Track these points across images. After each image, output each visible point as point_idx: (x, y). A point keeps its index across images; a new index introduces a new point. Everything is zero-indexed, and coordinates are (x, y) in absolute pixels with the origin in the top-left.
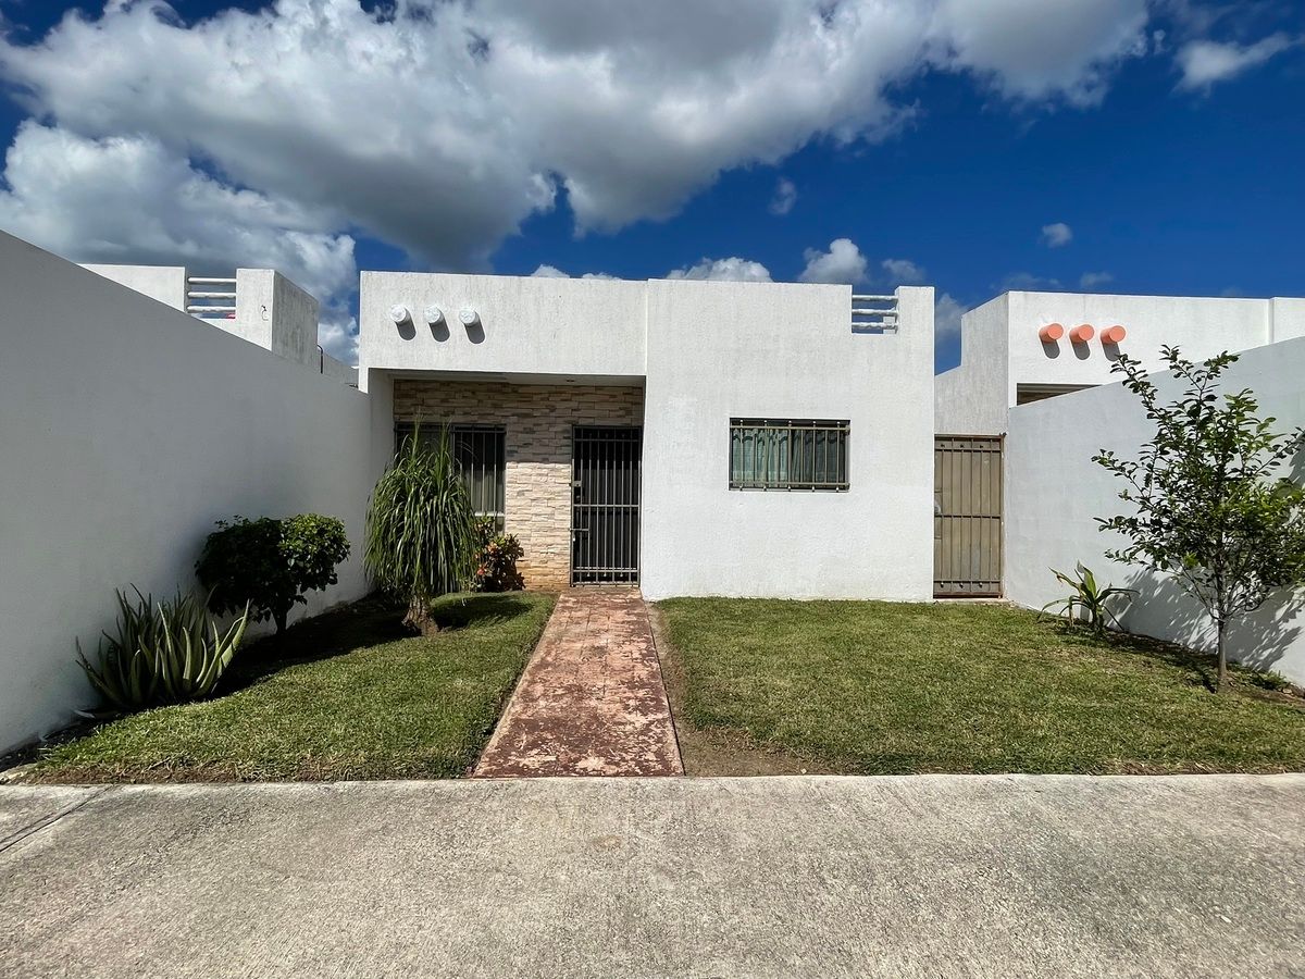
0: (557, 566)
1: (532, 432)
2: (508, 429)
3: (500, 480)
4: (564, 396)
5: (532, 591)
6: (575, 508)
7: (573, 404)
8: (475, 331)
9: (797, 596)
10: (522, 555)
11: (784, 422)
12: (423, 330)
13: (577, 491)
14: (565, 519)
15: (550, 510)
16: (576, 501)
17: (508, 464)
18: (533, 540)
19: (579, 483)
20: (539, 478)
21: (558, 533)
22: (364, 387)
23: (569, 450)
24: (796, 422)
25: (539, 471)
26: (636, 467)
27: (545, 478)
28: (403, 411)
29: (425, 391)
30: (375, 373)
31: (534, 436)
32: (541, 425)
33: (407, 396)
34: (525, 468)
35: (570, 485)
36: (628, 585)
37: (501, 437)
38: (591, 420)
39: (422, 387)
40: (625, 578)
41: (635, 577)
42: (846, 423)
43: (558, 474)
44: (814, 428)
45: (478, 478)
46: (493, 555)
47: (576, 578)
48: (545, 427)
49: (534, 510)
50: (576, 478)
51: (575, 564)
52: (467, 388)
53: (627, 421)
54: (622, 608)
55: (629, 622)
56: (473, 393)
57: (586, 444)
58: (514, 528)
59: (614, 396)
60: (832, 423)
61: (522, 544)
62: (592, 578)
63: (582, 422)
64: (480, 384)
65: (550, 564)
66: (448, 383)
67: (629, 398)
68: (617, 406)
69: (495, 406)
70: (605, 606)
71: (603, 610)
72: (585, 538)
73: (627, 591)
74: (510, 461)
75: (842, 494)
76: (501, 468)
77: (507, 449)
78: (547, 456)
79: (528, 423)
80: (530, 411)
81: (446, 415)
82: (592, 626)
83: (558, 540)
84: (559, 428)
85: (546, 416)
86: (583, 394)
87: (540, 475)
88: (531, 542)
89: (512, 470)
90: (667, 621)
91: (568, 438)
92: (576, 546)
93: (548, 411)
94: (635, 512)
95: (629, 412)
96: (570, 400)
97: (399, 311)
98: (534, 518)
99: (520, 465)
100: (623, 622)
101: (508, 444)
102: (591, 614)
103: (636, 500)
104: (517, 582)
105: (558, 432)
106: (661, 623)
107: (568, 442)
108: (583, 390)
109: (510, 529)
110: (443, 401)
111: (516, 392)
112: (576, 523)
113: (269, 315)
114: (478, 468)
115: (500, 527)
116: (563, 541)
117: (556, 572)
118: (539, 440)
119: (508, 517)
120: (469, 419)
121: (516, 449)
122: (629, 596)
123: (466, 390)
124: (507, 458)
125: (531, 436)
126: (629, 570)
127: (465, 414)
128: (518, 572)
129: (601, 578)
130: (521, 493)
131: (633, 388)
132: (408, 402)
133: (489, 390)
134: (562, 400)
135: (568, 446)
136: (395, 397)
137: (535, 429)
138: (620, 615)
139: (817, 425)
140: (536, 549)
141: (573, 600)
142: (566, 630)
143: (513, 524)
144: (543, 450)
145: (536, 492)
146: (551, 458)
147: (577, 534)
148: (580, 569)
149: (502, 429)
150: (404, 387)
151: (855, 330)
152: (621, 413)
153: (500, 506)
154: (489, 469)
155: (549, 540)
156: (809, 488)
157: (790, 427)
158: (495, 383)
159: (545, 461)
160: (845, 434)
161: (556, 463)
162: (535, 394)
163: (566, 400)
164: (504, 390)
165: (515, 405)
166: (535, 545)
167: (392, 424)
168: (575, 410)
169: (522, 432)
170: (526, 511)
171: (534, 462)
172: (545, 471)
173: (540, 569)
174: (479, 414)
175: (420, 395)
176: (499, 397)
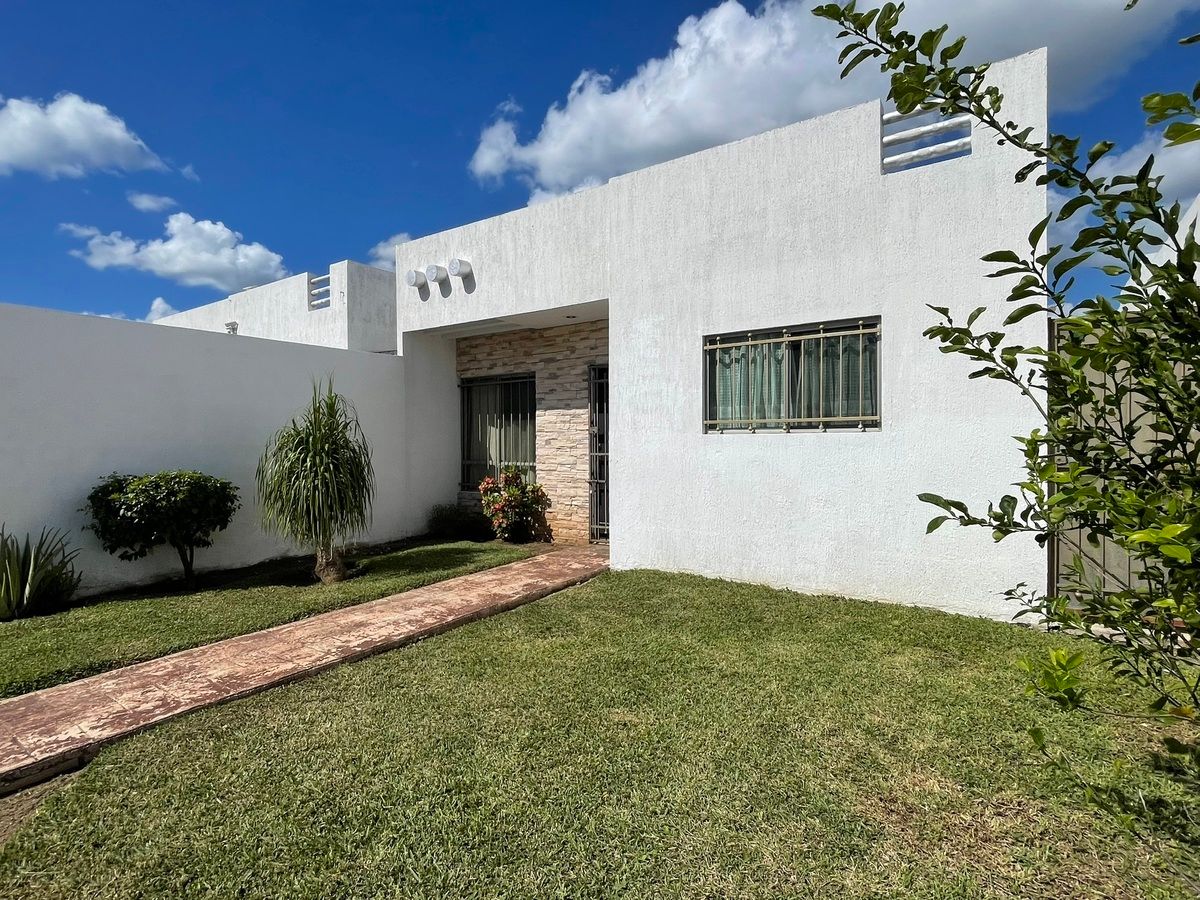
0: (579, 520)
1: (556, 377)
2: (537, 376)
3: (533, 429)
4: (583, 335)
6: (591, 457)
7: (592, 342)
8: (469, 281)
10: (550, 506)
11: (776, 332)
12: (434, 290)
13: (593, 438)
14: (584, 469)
15: (572, 460)
16: (594, 450)
17: (537, 412)
18: (559, 492)
19: (596, 430)
20: (562, 426)
21: (580, 485)
22: (401, 351)
23: (585, 393)
24: (795, 330)
25: (562, 418)
27: (567, 425)
28: (463, 367)
29: (476, 346)
31: (559, 381)
32: (563, 368)
33: (465, 353)
34: (549, 415)
35: (588, 431)
37: (533, 385)
39: (474, 343)
42: (873, 322)
43: (578, 421)
44: (822, 335)
48: (567, 370)
49: (560, 460)
50: (591, 424)
52: (505, 338)
56: (510, 343)
58: (544, 478)
60: (850, 324)
61: (551, 495)
63: (600, 361)
64: (514, 333)
65: (574, 518)
66: (491, 337)
69: (528, 354)
72: (602, 491)
74: (539, 409)
75: (871, 432)
76: (533, 418)
77: (538, 396)
79: (553, 367)
80: (554, 355)
81: (492, 367)
83: (579, 492)
84: (579, 370)
85: (566, 358)
86: (600, 330)
87: (564, 422)
88: (557, 493)
89: (544, 418)
91: (586, 380)
93: (569, 352)
96: (587, 338)
98: (560, 468)
99: (547, 412)
101: (541, 387)
104: (546, 534)
105: (578, 374)
107: (585, 384)
108: (599, 326)
109: (541, 480)
110: (489, 354)
111: (542, 336)
112: (593, 474)
113: (345, 299)
116: (583, 493)
117: (579, 527)
118: (562, 385)
119: (538, 467)
120: (508, 369)
121: (543, 396)
124: (537, 405)
125: (555, 381)
127: (505, 364)
128: (547, 524)
132: (465, 359)
133: (522, 339)
134: (582, 339)
135: (586, 389)
136: (459, 355)
137: (559, 373)
139: (826, 331)
140: (562, 500)
143: (543, 474)
144: (566, 395)
145: (560, 441)
146: (572, 403)
147: (594, 486)
149: (533, 377)
150: (463, 345)
151: (888, 169)
153: (532, 455)
154: (524, 418)
155: (572, 492)
157: (786, 339)
158: (525, 330)
159: (568, 407)
160: (873, 340)
161: (577, 408)
162: (558, 336)
163: (585, 339)
164: (533, 336)
165: (541, 350)
166: (560, 496)
167: (455, 381)
168: (592, 349)
169: (548, 378)
170: (552, 461)
171: (558, 409)
172: (568, 418)
173: (565, 522)
174: (516, 364)
175: (473, 351)
176: (529, 344)
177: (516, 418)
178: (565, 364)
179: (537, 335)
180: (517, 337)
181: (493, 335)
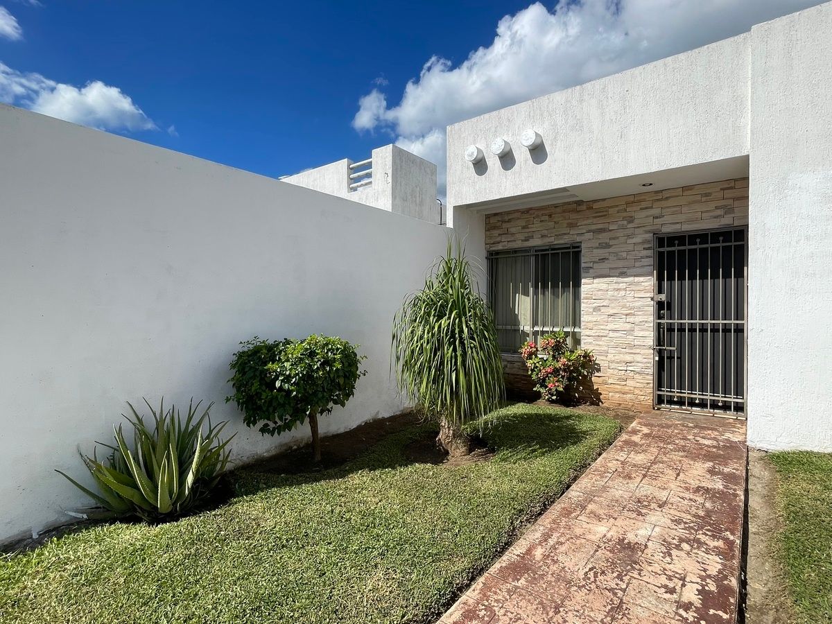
0: (638, 385)
1: (608, 246)
2: (583, 246)
3: (577, 296)
4: (644, 205)
5: (608, 409)
6: (659, 324)
7: (656, 211)
8: (538, 152)
10: (599, 370)
12: (494, 163)
13: (660, 305)
14: (649, 338)
15: (628, 326)
16: (660, 317)
17: (583, 281)
18: (610, 357)
19: (663, 297)
20: (616, 293)
21: (638, 351)
22: (450, 223)
23: (650, 261)
25: (616, 286)
26: (740, 274)
27: (623, 293)
28: (492, 241)
29: (509, 221)
30: (459, 210)
31: (611, 250)
32: (618, 238)
33: (495, 228)
34: (600, 283)
35: (652, 299)
36: (730, 415)
37: (577, 255)
38: (678, 226)
39: (506, 218)
40: (726, 407)
41: (740, 408)
43: (638, 288)
45: (555, 294)
46: (565, 370)
47: (660, 400)
48: (622, 239)
49: (611, 326)
50: (660, 291)
51: (660, 385)
53: (727, 221)
56: (550, 216)
57: (671, 254)
58: (590, 343)
59: (707, 195)
61: (599, 359)
62: (681, 402)
63: (667, 229)
64: (556, 206)
65: (629, 383)
66: (528, 211)
67: (728, 194)
68: (712, 206)
69: (571, 226)
72: (671, 358)
74: (585, 278)
76: (577, 285)
77: (583, 265)
78: (625, 270)
79: (604, 237)
80: (606, 226)
81: (526, 240)
83: (639, 358)
84: (638, 239)
85: (624, 228)
86: (667, 198)
87: (618, 290)
88: (608, 359)
89: (588, 286)
91: (648, 249)
92: (660, 365)
93: (625, 222)
94: (740, 330)
95: (729, 210)
96: (652, 208)
97: (471, 151)
98: (611, 334)
99: (596, 281)
101: (585, 261)
103: (740, 314)
104: (594, 398)
105: (638, 243)
107: (650, 253)
108: (666, 194)
109: (586, 345)
110: (524, 228)
111: (591, 208)
112: (659, 341)
113: (390, 179)
115: (577, 342)
116: (646, 359)
117: (637, 392)
118: (616, 254)
119: (584, 332)
120: (547, 240)
121: (591, 265)
124: (583, 274)
125: (607, 250)
126: (732, 399)
127: (543, 236)
128: (595, 388)
129: (692, 403)
130: (597, 309)
131: (735, 180)
132: (496, 232)
133: (564, 211)
134: (641, 209)
135: (647, 257)
136: (487, 230)
137: (612, 242)
140: (613, 366)
143: (590, 340)
144: (621, 264)
145: (613, 308)
146: (629, 271)
147: (660, 353)
148: (665, 392)
149: (578, 247)
150: (493, 220)
152: (719, 212)
153: (576, 322)
154: (566, 286)
155: (628, 358)
158: (569, 203)
159: (623, 275)
161: (635, 276)
162: (612, 207)
163: (646, 208)
164: (579, 208)
165: (590, 221)
166: (612, 362)
167: (484, 254)
168: (657, 218)
169: (597, 248)
170: (602, 327)
171: (610, 276)
172: (622, 286)
173: (619, 387)
174: (556, 235)
175: (505, 225)
176: (574, 216)
177: (555, 286)
178: (620, 233)
179: (584, 207)
180: (558, 210)
181: (531, 209)
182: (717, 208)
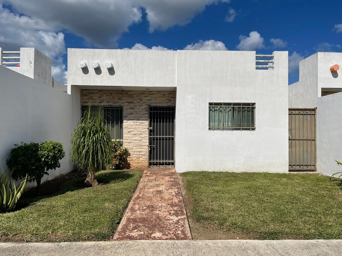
0: (143, 159)
1: (133, 109)
2: (124, 107)
3: (121, 127)
4: (145, 95)
5: (134, 169)
6: (150, 137)
7: (149, 98)
8: (111, 71)
9: (235, 171)
10: (130, 155)
11: (230, 104)
12: (92, 71)
13: (150, 131)
14: (146, 142)
15: (140, 138)
16: (150, 135)
17: (124, 121)
18: (134, 150)
19: (151, 128)
20: (136, 126)
21: (143, 147)
22: (69, 92)
24: (235, 104)
25: (136, 124)
26: (173, 122)
27: (138, 126)
28: (84, 101)
30: (73, 87)
31: (134, 110)
32: (137, 106)
33: (86, 95)
34: (130, 122)
35: (148, 129)
36: (170, 166)
37: (121, 111)
38: (156, 104)
40: (169, 164)
41: (173, 164)
42: (254, 104)
43: (143, 125)
44: (242, 106)
45: (113, 126)
46: (119, 156)
47: (150, 164)
48: (138, 107)
49: (134, 138)
50: (150, 126)
51: (150, 159)
52: (108, 92)
53: (169, 104)
54: (168, 175)
55: (171, 181)
56: (111, 94)
57: (154, 113)
58: (127, 145)
59: (164, 95)
60: (248, 104)
61: (130, 151)
62: (157, 164)
63: (153, 105)
64: (113, 91)
65: (141, 159)
67: (170, 95)
68: (165, 99)
69: (120, 99)
70: (162, 175)
71: (161, 176)
72: (154, 149)
73: (170, 169)
74: (125, 120)
75: (252, 132)
76: (122, 123)
77: (124, 115)
78: (139, 118)
79: (132, 105)
80: (132, 101)
81: (101, 102)
82: (157, 183)
83: (144, 150)
84: (143, 107)
85: (138, 102)
86: (153, 94)
87: (136, 125)
88: (133, 151)
89: (126, 123)
90: (185, 181)
91: (147, 111)
92: (150, 152)
93: (139, 100)
94: (173, 139)
95: (170, 101)
96: (148, 97)
97: (83, 63)
98: (134, 141)
99: (129, 121)
100: (169, 181)
101: (124, 113)
102: (156, 178)
103: (173, 134)
104: (128, 166)
105: (143, 109)
106: (183, 181)
108: (152, 93)
109: (125, 146)
110: (99, 97)
111: (127, 93)
112: (150, 143)
113: (33, 65)
114: (113, 123)
115: (121, 145)
116: (146, 150)
117: (143, 162)
118: (136, 112)
119: (124, 141)
120: (109, 104)
121: (127, 115)
122: (171, 171)
123: (108, 93)
124: (124, 118)
126: (171, 161)
127: (108, 102)
128: (128, 162)
129: (160, 164)
130: (129, 132)
131: (172, 92)
132: (86, 98)
133: (117, 93)
135: (147, 114)
136: (82, 96)
137: (135, 107)
138: (167, 178)
139: (242, 105)
140: (135, 153)
141: (150, 172)
142: (147, 184)
143: (127, 144)
144: (138, 115)
145: (135, 132)
146: (141, 119)
147: (151, 147)
148: (152, 161)
149: (122, 108)
150: (84, 92)
151: (257, 68)
152: (167, 101)
153: (121, 137)
154: (117, 123)
155: (140, 150)
156: (240, 129)
157: (232, 106)
158: (119, 90)
159: (138, 120)
160: (253, 108)
162: (135, 94)
165: (127, 98)
166: (135, 152)
167: (80, 107)
168: (150, 100)
169: (129, 109)
170: (131, 139)
171: (134, 120)
172: (138, 124)
173: (137, 161)
174: (113, 102)
176: (120, 95)
178: (137, 104)
179: (124, 93)
182: (167, 100)
